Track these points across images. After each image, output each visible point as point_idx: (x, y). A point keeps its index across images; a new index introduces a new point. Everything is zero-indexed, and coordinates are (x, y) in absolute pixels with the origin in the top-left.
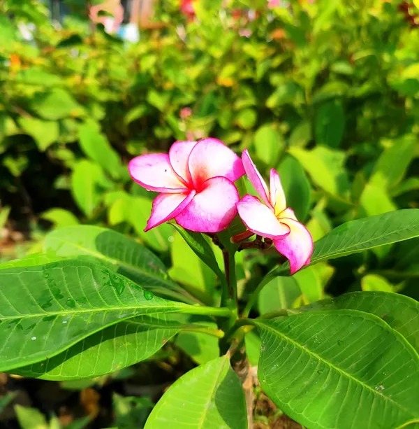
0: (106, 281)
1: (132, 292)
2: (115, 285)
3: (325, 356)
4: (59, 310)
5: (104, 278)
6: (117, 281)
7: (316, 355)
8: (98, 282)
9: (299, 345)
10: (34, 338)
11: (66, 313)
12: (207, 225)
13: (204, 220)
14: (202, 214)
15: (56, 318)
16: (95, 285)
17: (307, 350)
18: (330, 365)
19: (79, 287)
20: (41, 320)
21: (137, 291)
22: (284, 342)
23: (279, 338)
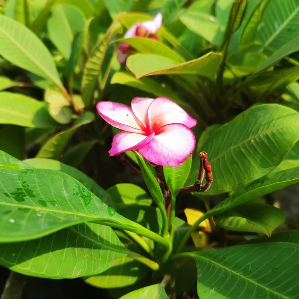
0: (75, 192)
1: (97, 205)
2: (83, 197)
3: (261, 281)
4: (33, 205)
5: (74, 189)
6: (86, 194)
7: (251, 281)
8: (68, 192)
9: (234, 272)
10: (12, 221)
11: (38, 208)
13: (165, 155)
14: (165, 151)
15: (31, 211)
16: (65, 194)
17: (243, 277)
18: (267, 289)
20: (17, 208)
21: (101, 206)
22: (220, 270)
23: (215, 267)
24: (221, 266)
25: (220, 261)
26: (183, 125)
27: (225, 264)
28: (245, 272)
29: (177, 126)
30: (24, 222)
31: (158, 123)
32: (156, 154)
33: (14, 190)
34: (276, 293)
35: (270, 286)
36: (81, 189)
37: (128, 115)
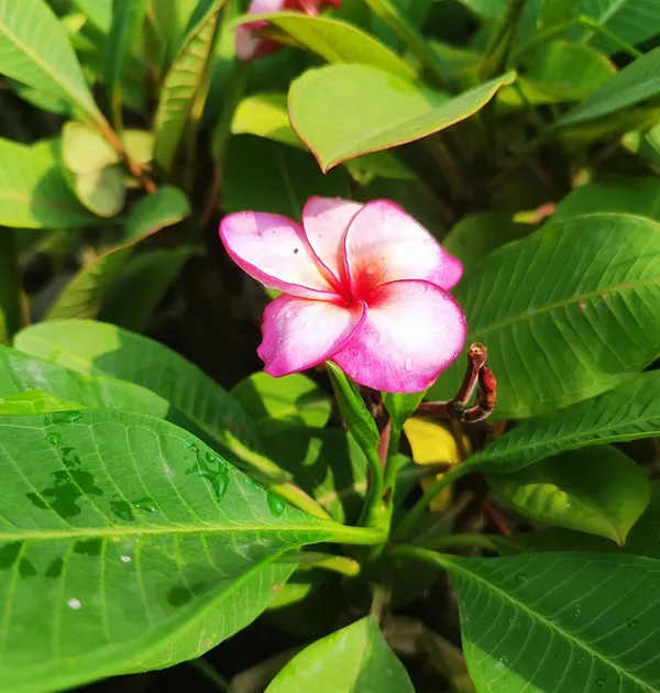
0: (190, 464)
3: (603, 647)
4: (102, 525)
5: (186, 457)
7: (582, 645)
9: (542, 619)
11: (115, 532)
12: (404, 378)
13: (397, 367)
14: (396, 357)
15: (104, 547)
16: (168, 473)
17: (562, 632)
18: (618, 669)
19: (134, 472)
20: (71, 546)
21: (252, 494)
22: (510, 609)
23: (497, 600)
24: (512, 600)
25: (508, 587)
26: (437, 287)
27: (521, 596)
28: (567, 621)
29: (421, 287)
30: (101, 600)
31: (370, 271)
32: (377, 364)
33: (48, 481)
34: (637, 681)
35: (624, 662)
36: (203, 456)
37: (296, 251)
